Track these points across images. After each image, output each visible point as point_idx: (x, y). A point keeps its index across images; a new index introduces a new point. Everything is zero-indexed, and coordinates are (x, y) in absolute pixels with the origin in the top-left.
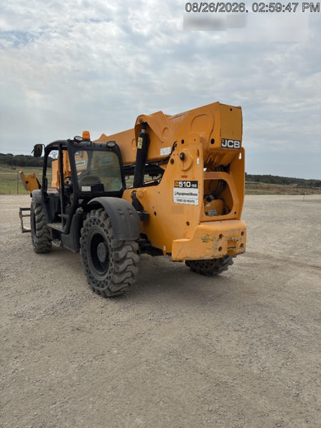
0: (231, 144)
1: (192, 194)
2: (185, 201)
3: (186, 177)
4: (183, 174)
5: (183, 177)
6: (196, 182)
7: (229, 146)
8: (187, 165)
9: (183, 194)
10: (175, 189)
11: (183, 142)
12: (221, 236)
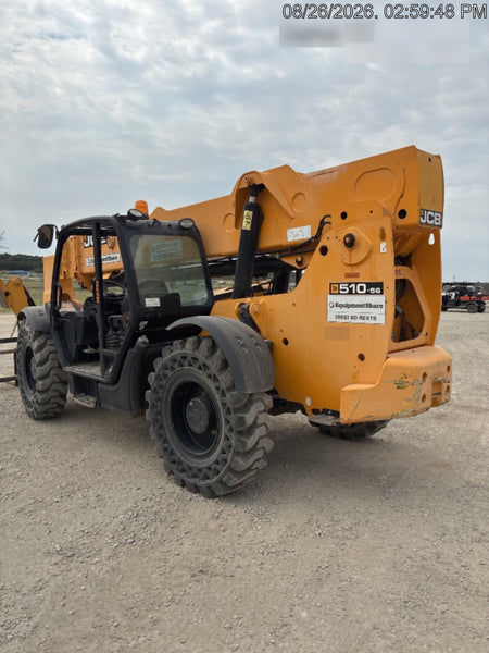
0: (431, 218)
1: (369, 306)
2: (352, 317)
3: (357, 275)
4: (349, 270)
5: (348, 276)
6: (380, 285)
7: (429, 222)
8: (358, 255)
9: (348, 306)
10: (330, 297)
11: (344, 216)
12: (425, 375)
